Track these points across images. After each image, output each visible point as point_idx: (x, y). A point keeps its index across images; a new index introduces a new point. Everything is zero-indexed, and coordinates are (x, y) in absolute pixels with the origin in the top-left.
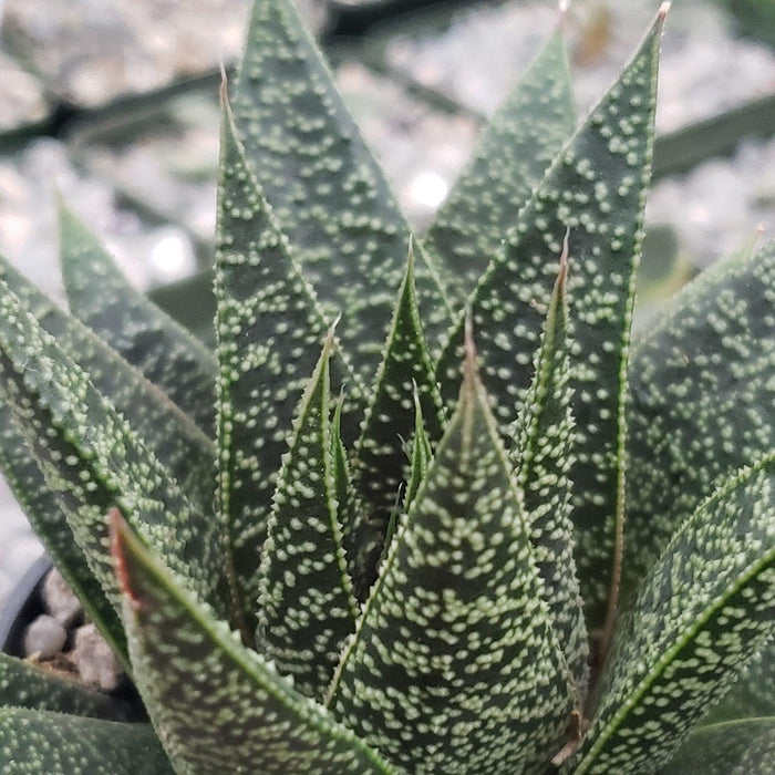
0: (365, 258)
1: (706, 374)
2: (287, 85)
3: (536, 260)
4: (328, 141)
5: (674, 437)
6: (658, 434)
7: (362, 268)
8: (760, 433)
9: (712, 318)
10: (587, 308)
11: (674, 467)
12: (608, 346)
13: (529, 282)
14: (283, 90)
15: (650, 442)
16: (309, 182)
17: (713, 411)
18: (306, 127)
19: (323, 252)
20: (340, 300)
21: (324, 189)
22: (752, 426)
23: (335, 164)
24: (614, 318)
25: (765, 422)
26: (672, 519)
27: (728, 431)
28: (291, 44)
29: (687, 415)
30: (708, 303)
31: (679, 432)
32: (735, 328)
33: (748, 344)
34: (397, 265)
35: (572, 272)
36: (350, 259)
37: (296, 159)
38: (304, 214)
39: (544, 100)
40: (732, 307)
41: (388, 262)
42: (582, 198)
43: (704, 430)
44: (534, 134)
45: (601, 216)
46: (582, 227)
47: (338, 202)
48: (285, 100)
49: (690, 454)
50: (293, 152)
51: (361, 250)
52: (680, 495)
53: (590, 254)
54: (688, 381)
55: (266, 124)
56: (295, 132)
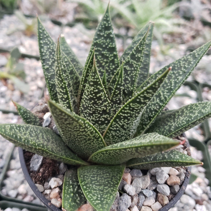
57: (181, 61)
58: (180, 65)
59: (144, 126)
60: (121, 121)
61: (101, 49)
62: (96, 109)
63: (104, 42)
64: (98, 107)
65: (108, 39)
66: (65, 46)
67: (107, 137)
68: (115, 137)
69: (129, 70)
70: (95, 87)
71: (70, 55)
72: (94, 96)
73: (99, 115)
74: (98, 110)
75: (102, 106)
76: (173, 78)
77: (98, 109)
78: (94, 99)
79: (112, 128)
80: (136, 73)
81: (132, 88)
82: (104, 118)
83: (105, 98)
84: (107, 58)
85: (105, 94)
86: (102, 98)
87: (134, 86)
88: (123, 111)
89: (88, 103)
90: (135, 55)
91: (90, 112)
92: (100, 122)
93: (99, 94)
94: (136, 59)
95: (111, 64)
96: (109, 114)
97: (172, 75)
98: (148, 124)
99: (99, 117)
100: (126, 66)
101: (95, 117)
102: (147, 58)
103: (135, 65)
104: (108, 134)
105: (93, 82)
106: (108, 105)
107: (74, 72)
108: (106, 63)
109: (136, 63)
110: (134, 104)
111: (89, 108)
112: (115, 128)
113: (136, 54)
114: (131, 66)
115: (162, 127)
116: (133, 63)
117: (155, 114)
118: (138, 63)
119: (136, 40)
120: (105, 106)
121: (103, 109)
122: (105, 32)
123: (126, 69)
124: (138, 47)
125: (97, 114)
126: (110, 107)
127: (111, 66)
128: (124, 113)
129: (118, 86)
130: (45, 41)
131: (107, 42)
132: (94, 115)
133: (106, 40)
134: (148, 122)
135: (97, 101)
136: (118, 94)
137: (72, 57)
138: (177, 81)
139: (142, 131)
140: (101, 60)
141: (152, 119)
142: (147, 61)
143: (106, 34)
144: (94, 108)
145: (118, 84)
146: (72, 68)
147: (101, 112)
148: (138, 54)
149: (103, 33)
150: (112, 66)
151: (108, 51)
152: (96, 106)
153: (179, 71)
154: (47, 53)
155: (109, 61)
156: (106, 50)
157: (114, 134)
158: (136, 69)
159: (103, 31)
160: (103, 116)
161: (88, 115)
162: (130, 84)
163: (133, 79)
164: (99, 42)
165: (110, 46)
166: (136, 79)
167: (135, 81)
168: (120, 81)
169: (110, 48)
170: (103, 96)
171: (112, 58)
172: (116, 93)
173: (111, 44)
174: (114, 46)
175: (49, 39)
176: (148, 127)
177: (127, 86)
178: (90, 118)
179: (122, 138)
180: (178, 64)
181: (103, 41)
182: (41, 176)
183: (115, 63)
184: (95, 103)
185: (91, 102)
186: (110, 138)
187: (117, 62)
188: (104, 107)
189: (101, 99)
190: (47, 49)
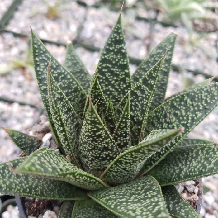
57: (203, 92)
58: (201, 96)
59: (152, 162)
60: (123, 165)
61: (110, 66)
62: (96, 145)
63: (114, 58)
64: (98, 144)
65: (119, 55)
66: (72, 55)
67: (107, 176)
68: (117, 177)
69: (140, 96)
70: (92, 126)
71: (78, 66)
72: (92, 134)
73: (100, 152)
74: (98, 147)
75: (103, 143)
76: (191, 111)
77: (97, 145)
78: (93, 137)
79: (112, 170)
80: (147, 103)
81: (141, 119)
82: (105, 154)
83: (107, 136)
84: (117, 75)
85: (106, 131)
86: (102, 135)
87: (144, 117)
88: (124, 157)
89: (87, 139)
90: (147, 81)
91: (89, 148)
92: (100, 158)
93: (98, 133)
94: (149, 86)
95: (122, 83)
96: (111, 150)
97: (191, 107)
98: (156, 161)
99: (100, 154)
100: (137, 91)
101: (95, 153)
102: (165, 77)
103: (146, 93)
104: (108, 174)
105: (91, 121)
106: (110, 142)
107: (79, 89)
108: (116, 81)
109: (148, 91)
110: (137, 154)
111: (88, 144)
112: (116, 170)
113: (149, 80)
114: (143, 92)
115: (172, 166)
116: (145, 89)
117: (166, 152)
118: (150, 92)
119: (154, 54)
120: (107, 143)
121: (104, 146)
122: (115, 47)
123: (137, 94)
124: (152, 72)
125: (97, 151)
126: (112, 144)
127: (121, 85)
128: (126, 159)
129: (124, 120)
130: (42, 57)
131: (118, 58)
132: (93, 151)
133: (117, 55)
134: (157, 159)
135: (96, 139)
136: (124, 127)
137: (80, 68)
138: (195, 118)
139: (149, 167)
140: (111, 78)
141: (161, 156)
142: (165, 80)
143: (117, 49)
144: (93, 145)
145: (123, 118)
146: (76, 85)
147: (102, 149)
148: (152, 80)
149: (113, 48)
150: (123, 84)
151: (118, 68)
152: (96, 143)
153: (199, 104)
154: (44, 72)
155: (119, 79)
156: (116, 67)
157: (115, 174)
158: (147, 97)
159: (114, 45)
160: (105, 153)
161: (86, 150)
162: (140, 112)
163: (144, 108)
164: (107, 58)
165: (120, 62)
166: (147, 109)
167: (145, 111)
168: (126, 115)
169: (121, 64)
170: (104, 134)
171: (123, 76)
172: (121, 127)
173: (122, 60)
174: (125, 63)
175: (47, 54)
176: (156, 163)
177: (137, 114)
178: (90, 153)
179: (125, 177)
180: (200, 95)
181: (112, 56)
182: (35, 207)
183: (127, 82)
184: (94, 140)
185: (90, 139)
186: (111, 177)
187: (129, 81)
188: (105, 144)
189: (102, 137)
190: (44, 67)
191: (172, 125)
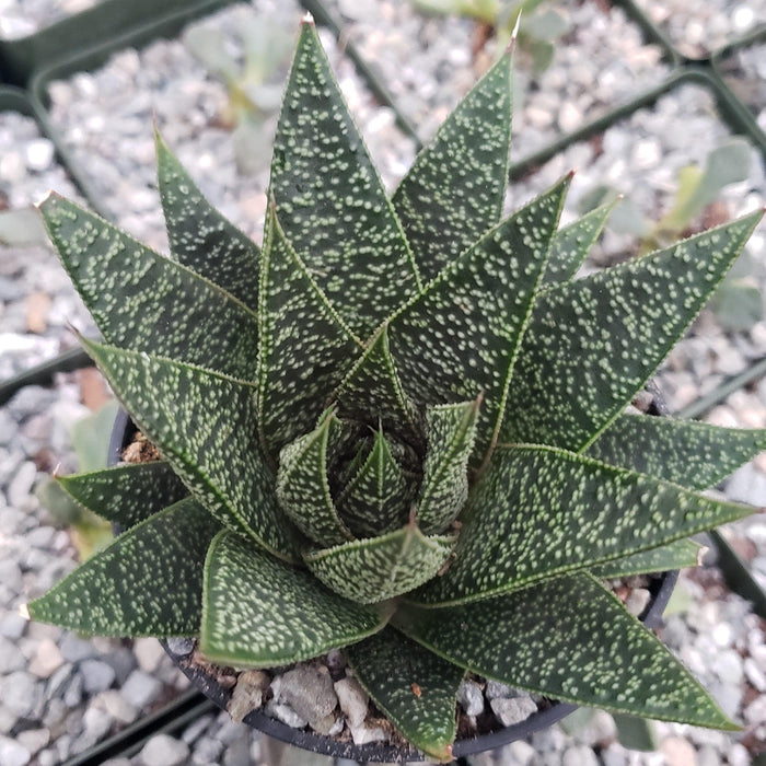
0: (359, 225)
1: (564, 337)
2: (315, 112)
3: (467, 286)
4: (341, 151)
5: (539, 368)
6: (529, 361)
7: (357, 231)
8: (589, 391)
9: (575, 303)
10: (494, 325)
11: (536, 386)
12: (504, 352)
13: (461, 295)
14: (313, 117)
15: (523, 364)
16: (326, 176)
17: (564, 363)
18: (327, 141)
19: (333, 220)
20: (341, 250)
21: (335, 181)
22: (586, 385)
23: (344, 166)
24: (510, 340)
25: (594, 386)
26: (529, 415)
27: (571, 380)
28: (320, 87)
29: (548, 357)
30: (574, 291)
31: (542, 366)
32: (587, 315)
33: (593, 328)
34: (379, 231)
35: (487, 300)
36: (349, 226)
37: (317, 161)
38: (321, 196)
39: (491, 107)
40: (588, 301)
41: (373, 230)
42: (502, 262)
43: (557, 372)
44: (481, 130)
45: (511, 279)
46: (499, 279)
47: (343, 189)
48: (313, 122)
49: (546, 383)
50: (317, 156)
51: (357, 219)
52: (535, 404)
53: (502, 297)
54: (553, 337)
55: (299, 139)
56: (319, 143)
191: (347, 261)
